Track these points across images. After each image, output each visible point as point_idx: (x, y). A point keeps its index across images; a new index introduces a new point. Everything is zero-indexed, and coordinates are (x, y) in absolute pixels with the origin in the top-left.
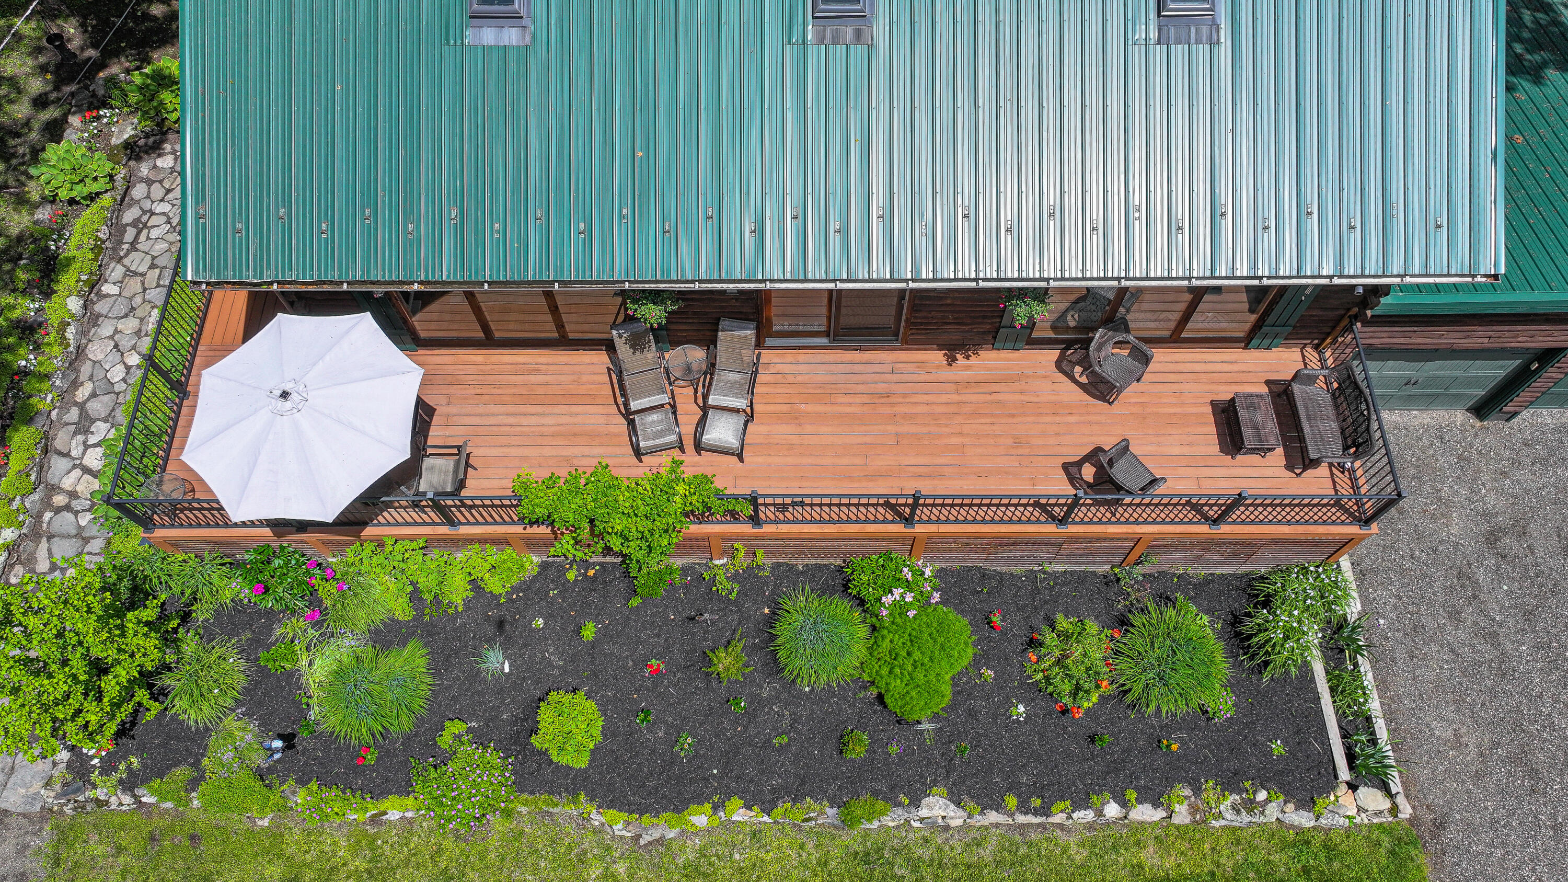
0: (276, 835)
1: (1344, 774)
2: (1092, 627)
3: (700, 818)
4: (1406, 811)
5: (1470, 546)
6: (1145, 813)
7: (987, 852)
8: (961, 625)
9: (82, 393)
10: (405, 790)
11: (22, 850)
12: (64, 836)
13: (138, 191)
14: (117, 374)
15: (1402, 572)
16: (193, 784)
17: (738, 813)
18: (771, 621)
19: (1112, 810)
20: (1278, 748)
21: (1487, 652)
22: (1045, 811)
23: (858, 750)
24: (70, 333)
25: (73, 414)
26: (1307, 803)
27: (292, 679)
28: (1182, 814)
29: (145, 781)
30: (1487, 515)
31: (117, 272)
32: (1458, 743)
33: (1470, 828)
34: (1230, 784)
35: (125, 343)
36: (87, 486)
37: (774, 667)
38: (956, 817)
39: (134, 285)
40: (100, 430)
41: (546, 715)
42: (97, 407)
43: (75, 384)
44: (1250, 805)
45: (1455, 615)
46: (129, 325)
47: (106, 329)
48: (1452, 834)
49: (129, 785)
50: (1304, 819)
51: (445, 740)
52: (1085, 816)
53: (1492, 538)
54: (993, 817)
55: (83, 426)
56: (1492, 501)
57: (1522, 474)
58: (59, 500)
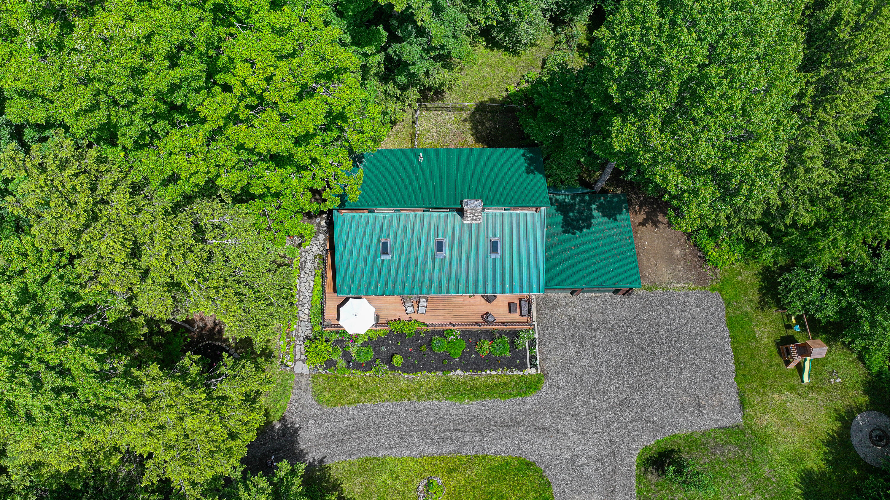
0: (348, 377)
1: (529, 366)
2: (487, 342)
3: (419, 374)
4: (539, 372)
5: (565, 322)
6: (494, 373)
7: (467, 379)
8: (464, 342)
9: (301, 298)
10: (371, 370)
11: (307, 380)
12: (314, 378)
13: (303, 254)
14: (307, 294)
15: (551, 327)
16: (335, 370)
17: (425, 373)
18: (431, 341)
19: (488, 372)
20: (518, 362)
21: (563, 342)
22: (477, 372)
23: (445, 363)
24: (298, 286)
25: (301, 303)
26: (522, 371)
27: (349, 352)
28: (500, 373)
29: (327, 369)
30: (570, 315)
31: (303, 272)
32: (554, 359)
33: (553, 374)
34: (509, 368)
35: (307, 288)
36: (307, 317)
37: (431, 349)
38: (462, 373)
39: (306, 275)
40: (306, 306)
41: (393, 358)
42: (305, 301)
43: (300, 297)
44: (512, 371)
45: (559, 335)
46: (307, 284)
47: (303, 285)
48: (550, 375)
49: (324, 370)
50: (521, 373)
51: (377, 362)
52: (484, 373)
53: (569, 320)
54: (468, 373)
55: (303, 305)
56: (571, 313)
57: (578, 307)
58: (301, 319)
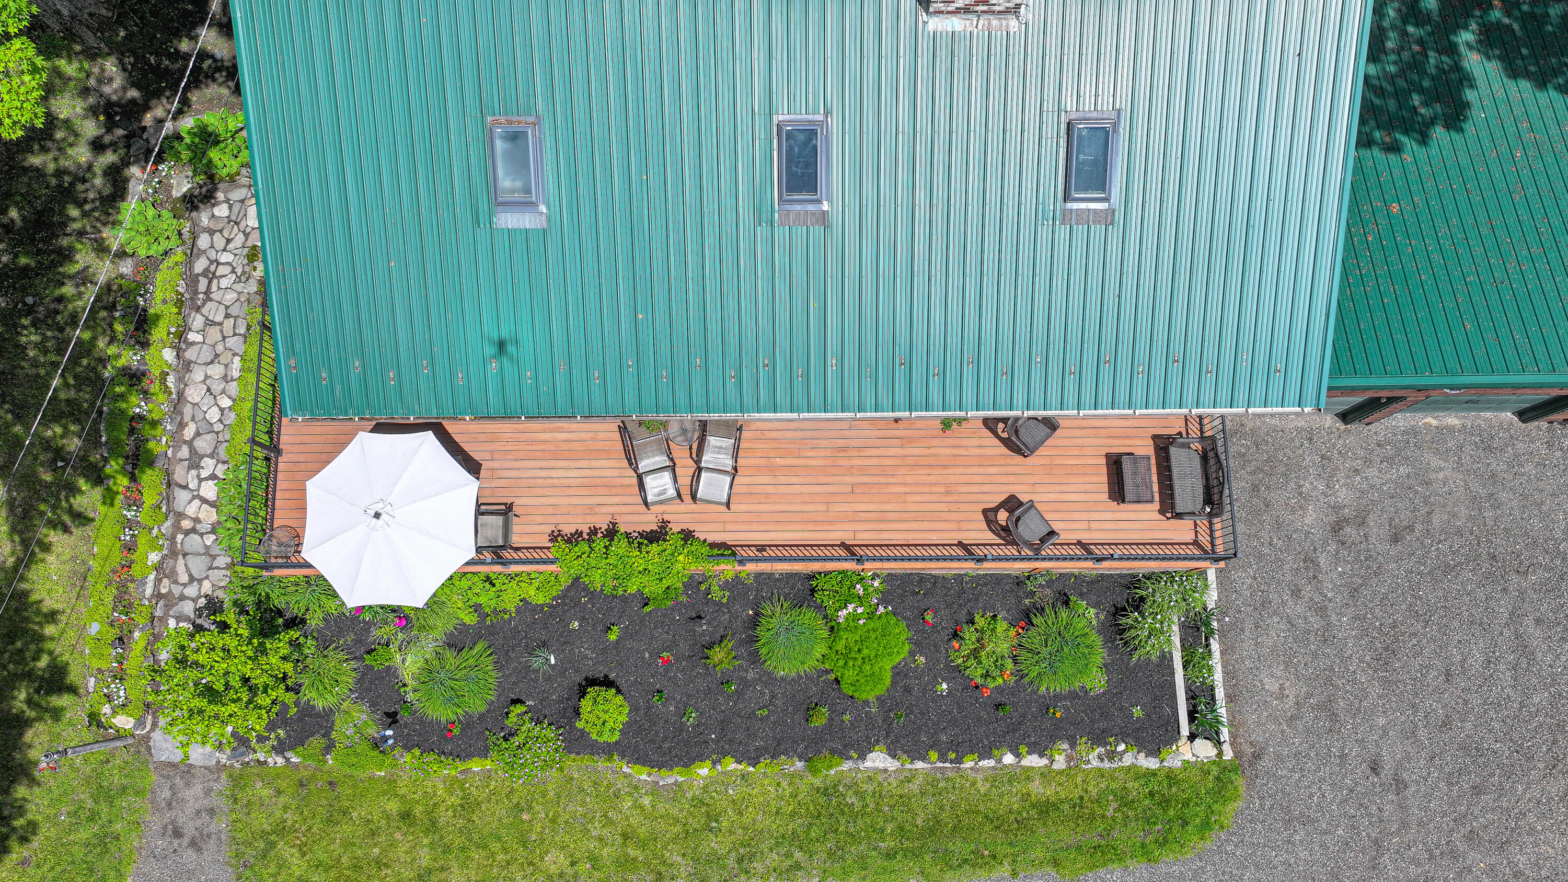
0: (391, 781)
1: (1185, 730)
2: (1001, 626)
3: (703, 770)
4: (1228, 754)
5: (1318, 534)
6: (1033, 761)
7: (914, 787)
8: (901, 632)
9: (189, 432)
10: (484, 753)
11: (208, 792)
12: (238, 781)
13: (203, 241)
14: (213, 415)
15: (1260, 557)
16: (328, 749)
17: (730, 765)
18: (754, 622)
19: (1009, 759)
20: (1137, 712)
21: (1315, 622)
22: (959, 760)
23: (820, 720)
24: (171, 381)
25: (184, 452)
26: (1154, 752)
27: (391, 672)
28: (1060, 762)
29: (292, 748)
30: (1337, 508)
31: (197, 321)
32: (1281, 696)
33: (1278, 757)
34: (1098, 739)
35: (217, 387)
36: (209, 516)
37: (755, 658)
38: (891, 764)
39: (214, 334)
40: (208, 465)
41: (586, 704)
42: (204, 444)
43: (182, 426)
44: (1112, 755)
45: (1296, 593)
46: (216, 371)
47: (198, 375)
48: (1265, 763)
49: (280, 749)
50: (1152, 763)
51: (512, 720)
52: (991, 763)
53: (1337, 528)
54: (919, 765)
55: (195, 462)
56: (1343, 495)
57: (1372, 472)
58: (186, 524)
